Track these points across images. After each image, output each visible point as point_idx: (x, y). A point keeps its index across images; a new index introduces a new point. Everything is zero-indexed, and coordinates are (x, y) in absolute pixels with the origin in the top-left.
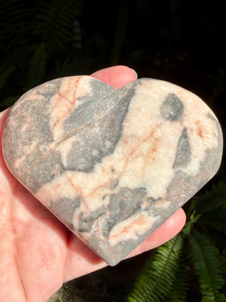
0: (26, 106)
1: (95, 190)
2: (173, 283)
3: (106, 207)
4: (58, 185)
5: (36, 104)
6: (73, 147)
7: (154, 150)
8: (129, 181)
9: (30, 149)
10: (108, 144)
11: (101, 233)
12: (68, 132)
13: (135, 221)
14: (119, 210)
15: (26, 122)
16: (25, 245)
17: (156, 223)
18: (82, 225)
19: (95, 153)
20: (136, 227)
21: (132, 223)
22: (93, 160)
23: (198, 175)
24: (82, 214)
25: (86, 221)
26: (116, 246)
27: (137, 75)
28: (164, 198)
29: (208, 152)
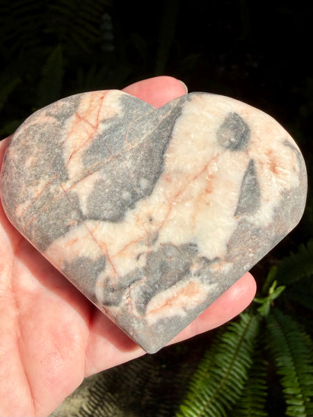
0: (31, 133)
1: (126, 247)
2: (244, 386)
3: (141, 270)
4: (76, 240)
5: (45, 129)
6: (95, 187)
7: (208, 191)
8: (173, 235)
9: (36, 191)
10: (144, 183)
11: (134, 307)
12: (89, 167)
13: (182, 291)
14: (159, 275)
15: (31, 154)
16: (31, 324)
17: (212, 294)
18: (108, 295)
19: (126, 195)
20: (183, 298)
21: (177, 293)
22: (123, 206)
23: (270, 226)
24: (107, 280)
25: (113, 290)
26: (156, 326)
27: (186, 89)
28: (223, 258)
29: (285, 193)
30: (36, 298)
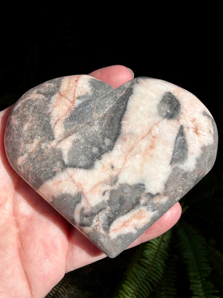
0: (27, 106)
1: (96, 186)
2: (164, 270)
3: (106, 202)
4: (61, 182)
5: (37, 103)
6: (73, 145)
7: (152, 147)
8: (128, 178)
9: (32, 147)
10: (108, 142)
11: (101, 228)
12: (69, 130)
14: (119, 205)
15: (27, 121)
16: (28, 238)
17: (154, 217)
18: (83, 220)
19: (95, 150)
20: (135, 221)
21: (131, 218)
22: (93, 158)
23: (194, 171)
24: (83, 209)
25: (87, 216)
26: (116, 240)
27: (133, 74)
28: (162, 194)
29: (204, 148)
30: (30, 219)
